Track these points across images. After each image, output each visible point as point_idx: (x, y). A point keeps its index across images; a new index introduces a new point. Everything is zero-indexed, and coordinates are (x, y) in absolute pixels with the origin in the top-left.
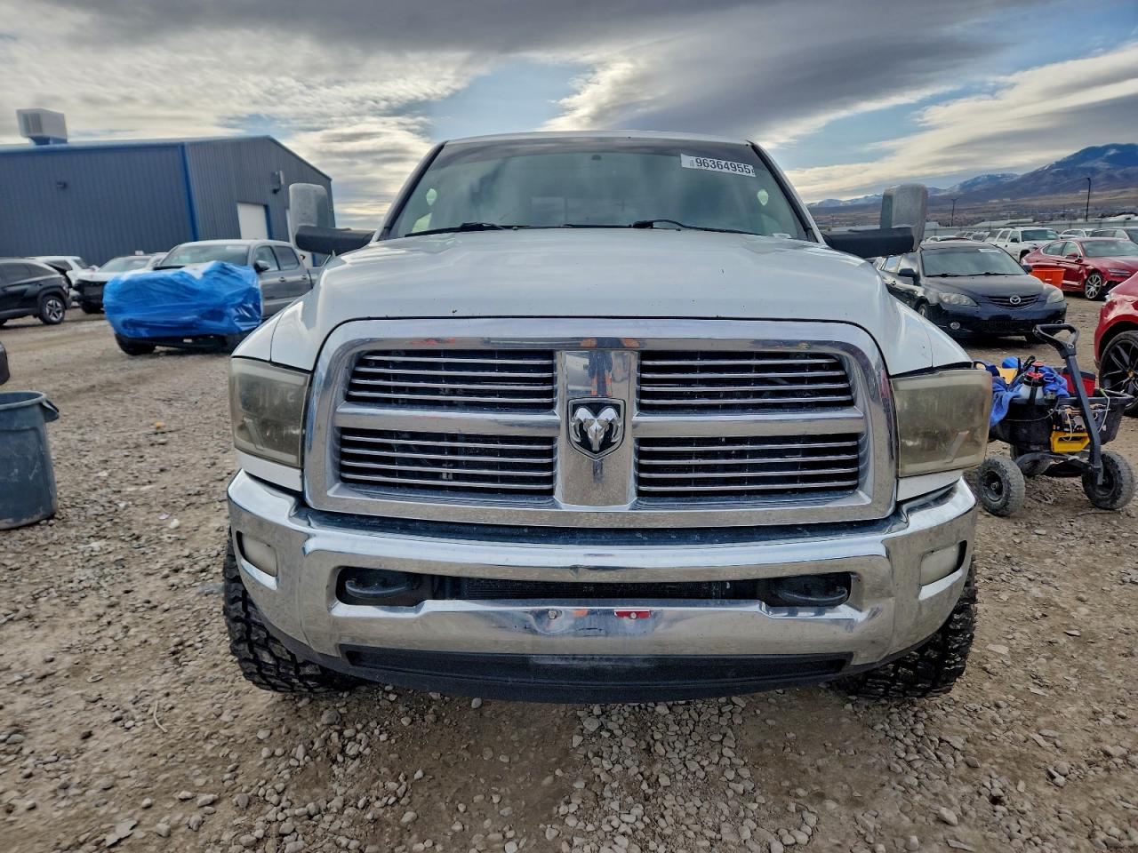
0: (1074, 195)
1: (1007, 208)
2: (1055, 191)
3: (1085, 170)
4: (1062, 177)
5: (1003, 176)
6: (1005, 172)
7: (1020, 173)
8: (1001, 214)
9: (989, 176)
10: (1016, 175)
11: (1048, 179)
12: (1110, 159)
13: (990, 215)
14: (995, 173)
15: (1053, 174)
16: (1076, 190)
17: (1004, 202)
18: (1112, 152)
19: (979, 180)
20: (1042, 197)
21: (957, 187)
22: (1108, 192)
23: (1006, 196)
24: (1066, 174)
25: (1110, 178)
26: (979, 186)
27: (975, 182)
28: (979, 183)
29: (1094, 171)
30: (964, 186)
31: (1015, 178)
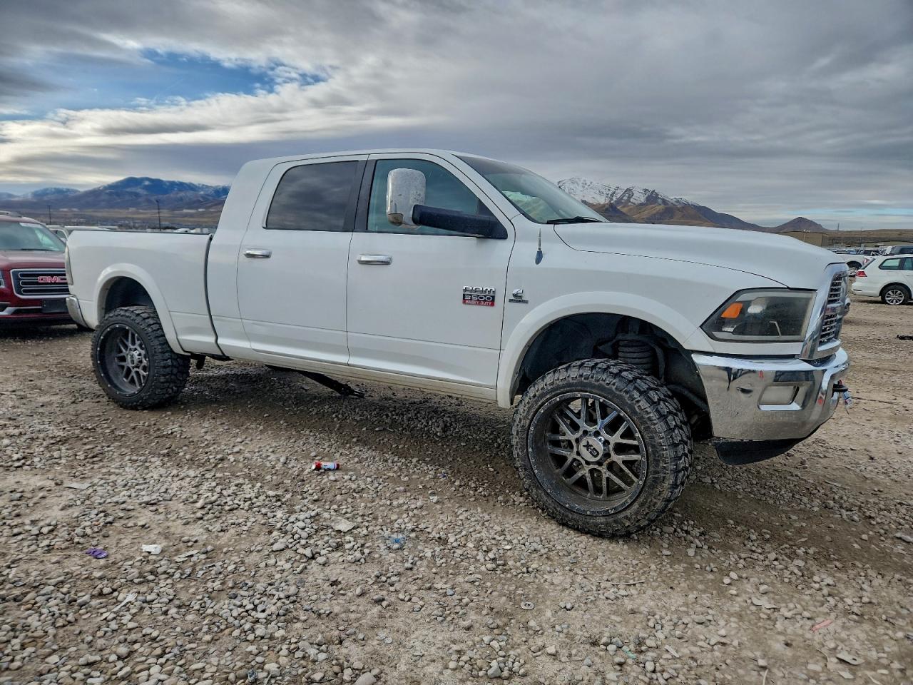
0: (127, 211)
1: (76, 216)
2: (112, 206)
3: (131, 193)
4: (115, 197)
5: (68, 190)
6: (69, 187)
7: (82, 190)
8: (73, 220)
9: (55, 189)
10: (77, 191)
11: (104, 197)
12: (146, 188)
13: (62, 220)
14: (61, 187)
15: (107, 194)
16: (127, 208)
17: (72, 211)
18: (147, 183)
19: (48, 192)
20: (102, 210)
21: (30, 194)
22: (149, 211)
23: (74, 207)
24: (118, 195)
25: (149, 201)
26: (49, 196)
27: (45, 193)
28: (47, 194)
29: (137, 195)
30: (36, 194)
31: (77, 193)
